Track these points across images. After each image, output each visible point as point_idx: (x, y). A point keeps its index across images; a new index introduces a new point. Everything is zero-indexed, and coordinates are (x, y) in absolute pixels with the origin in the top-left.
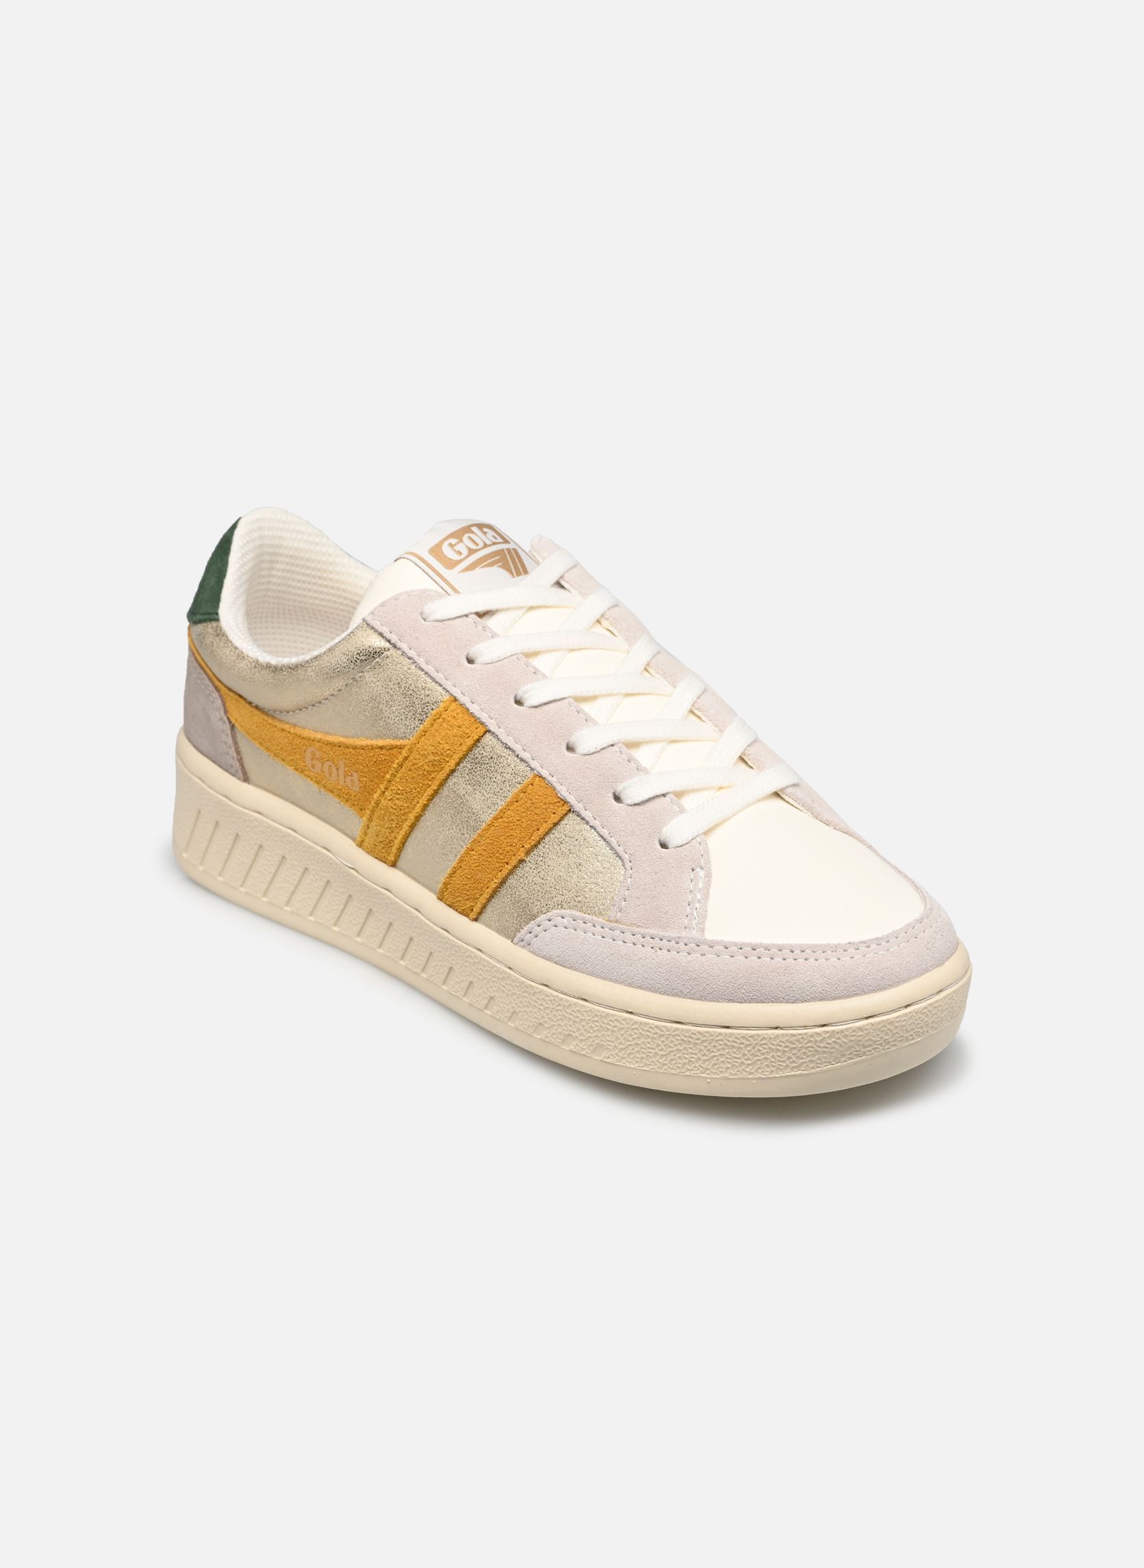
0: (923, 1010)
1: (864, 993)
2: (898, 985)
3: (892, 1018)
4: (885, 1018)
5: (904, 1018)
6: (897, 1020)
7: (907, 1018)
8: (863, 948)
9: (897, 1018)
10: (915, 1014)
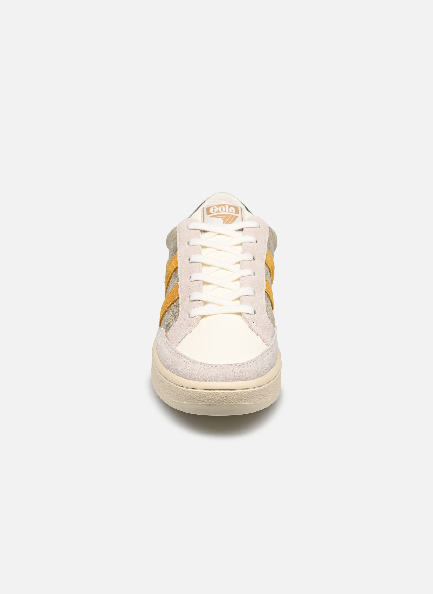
0: (211, 393)
1: (194, 380)
2: (205, 382)
3: (199, 392)
4: (196, 391)
5: (203, 393)
6: (200, 393)
7: (204, 394)
8: (203, 366)
9: (200, 392)
10: (207, 394)
